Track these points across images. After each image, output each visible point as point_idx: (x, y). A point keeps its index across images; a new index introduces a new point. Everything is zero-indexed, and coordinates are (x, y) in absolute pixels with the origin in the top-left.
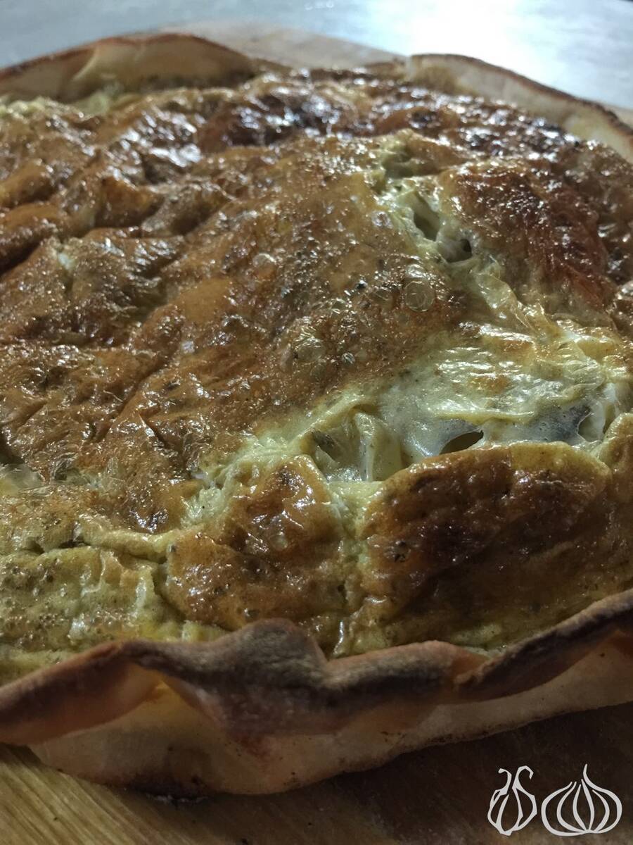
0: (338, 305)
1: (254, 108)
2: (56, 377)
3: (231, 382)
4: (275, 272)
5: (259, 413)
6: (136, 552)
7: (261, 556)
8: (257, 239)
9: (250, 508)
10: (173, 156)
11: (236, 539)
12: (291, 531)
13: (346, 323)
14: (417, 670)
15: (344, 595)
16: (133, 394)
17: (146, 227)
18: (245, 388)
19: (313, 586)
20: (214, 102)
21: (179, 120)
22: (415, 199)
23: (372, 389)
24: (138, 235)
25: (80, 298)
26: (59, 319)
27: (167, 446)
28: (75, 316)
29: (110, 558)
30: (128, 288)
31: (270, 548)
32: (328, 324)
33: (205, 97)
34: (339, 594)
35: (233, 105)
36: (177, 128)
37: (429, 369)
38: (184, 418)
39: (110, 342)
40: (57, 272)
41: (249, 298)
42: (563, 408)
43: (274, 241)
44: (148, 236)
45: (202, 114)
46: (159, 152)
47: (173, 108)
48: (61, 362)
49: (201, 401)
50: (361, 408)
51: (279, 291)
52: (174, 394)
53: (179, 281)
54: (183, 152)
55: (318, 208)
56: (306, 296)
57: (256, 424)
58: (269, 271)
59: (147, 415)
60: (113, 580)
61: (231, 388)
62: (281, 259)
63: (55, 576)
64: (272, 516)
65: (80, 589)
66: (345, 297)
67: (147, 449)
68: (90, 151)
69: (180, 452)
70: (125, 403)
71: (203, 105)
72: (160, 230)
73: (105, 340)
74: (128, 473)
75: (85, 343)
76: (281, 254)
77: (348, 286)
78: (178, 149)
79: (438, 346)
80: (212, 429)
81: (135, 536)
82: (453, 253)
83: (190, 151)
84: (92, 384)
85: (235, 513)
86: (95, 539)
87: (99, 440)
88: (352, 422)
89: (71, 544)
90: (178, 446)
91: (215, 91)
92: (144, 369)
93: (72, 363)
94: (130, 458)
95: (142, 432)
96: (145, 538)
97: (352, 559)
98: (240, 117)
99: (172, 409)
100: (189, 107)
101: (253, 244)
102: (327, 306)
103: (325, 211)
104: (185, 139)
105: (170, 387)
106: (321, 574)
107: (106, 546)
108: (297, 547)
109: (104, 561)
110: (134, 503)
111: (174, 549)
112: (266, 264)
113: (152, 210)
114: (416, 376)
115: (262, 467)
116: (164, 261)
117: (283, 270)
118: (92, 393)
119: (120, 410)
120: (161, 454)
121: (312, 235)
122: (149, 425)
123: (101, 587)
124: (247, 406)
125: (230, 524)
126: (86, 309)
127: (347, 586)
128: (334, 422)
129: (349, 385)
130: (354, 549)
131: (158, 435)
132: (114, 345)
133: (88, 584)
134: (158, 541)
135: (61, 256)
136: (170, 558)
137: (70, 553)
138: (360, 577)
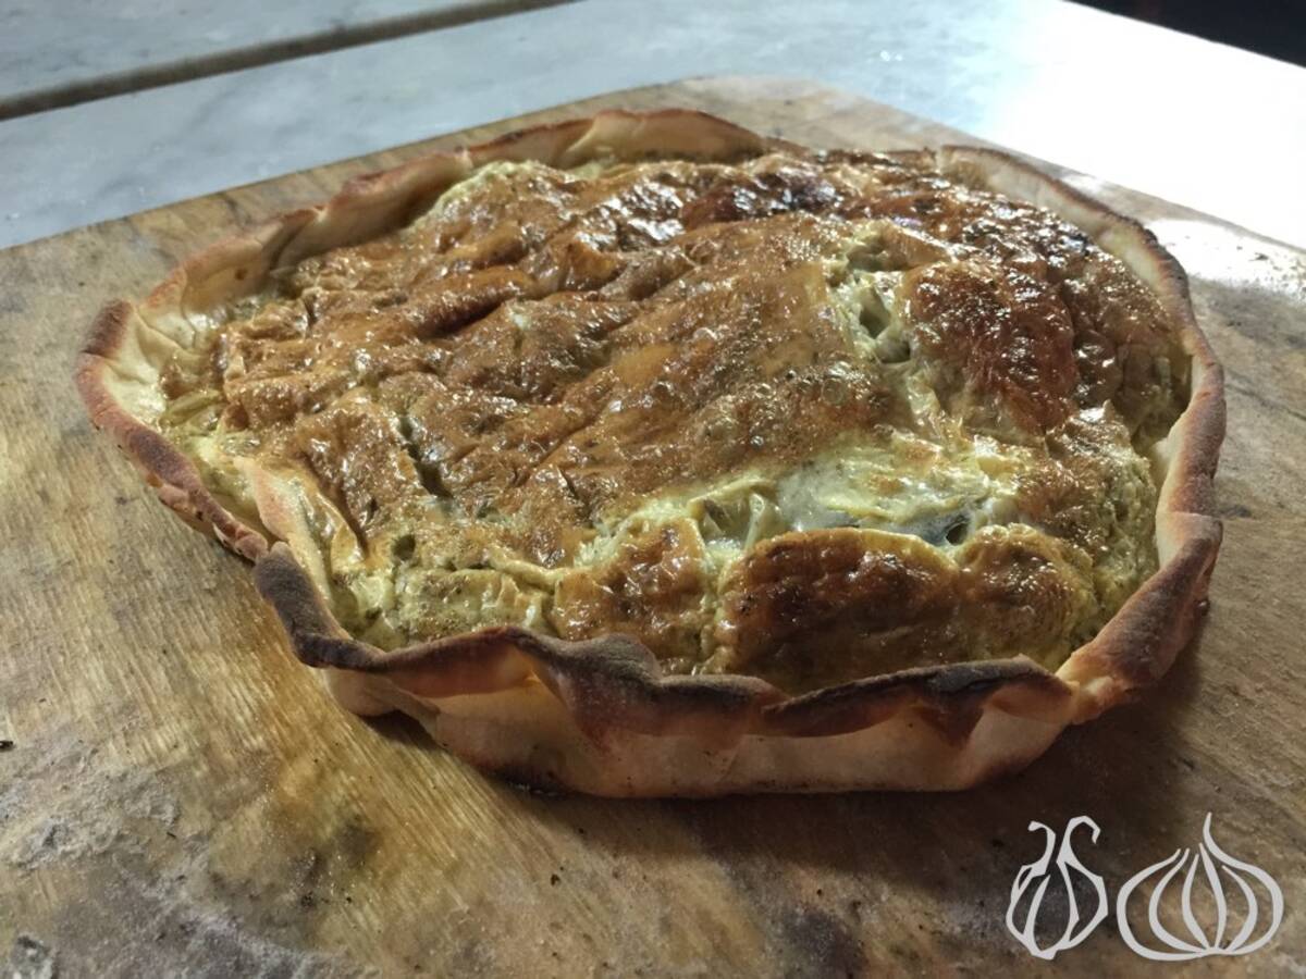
0: (763, 391)
1: (752, 187)
2: (492, 423)
3: (645, 448)
4: (714, 348)
5: (666, 481)
6: (531, 581)
7: (634, 598)
8: (706, 311)
9: (633, 557)
10: (651, 228)
11: (617, 581)
12: (665, 580)
13: (765, 408)
14: (728, 687)
15: (699, 642)
16: (558, 446)
17: (604, 291)
18: (656, 456)
19: (673, 630)
20: (709, 177)
21: (668, 193)
22: (869, 296)
23: (773, 474)
24: (595, 299)
25: (527, 354)
26: (504, 372)
27: (577, 497)
28: (519, 371)
29: (508, 582)
30: (574, 348)
31: (644, 592)
32: (748, 406)
33: (700, 171)
34: (694, 641)
35: (729, 182)
36: (663, 200)
37: (832, 463)
38: (596, 474)
39: (549, 399)
40: (511, 329)
41: (683, 367)
42: (940, 515)
43: (722, 317)
44: (604, 299)
45: (694, 188)
46: (637, 223)
47: (665, 179)
48: (498, 411)
49: (616, 461)
50: (757, 489)
51: (713, 367)
52: (592, 451)
53: (625, 346)
54: (664, 226)
55: (771, 290)
56: (736, 377)
57: (660, 489)
58: (709, 346)
59: (565, 467)
60: (509, 599)
61: (644, 453)
62: (722, 336)
63: (462, 590)
64: (651, 565)
65: (480, 604)
66: (771, 383)
67: (558, 497)
68: (567, 216)
69: (587, 504)
70: (549, 455)
71: (697, 180)
72: (618, 295)
73: (545, 397)
74: (539, 514)
75: (524, 398)
76: (724, 331)
77: (776, 374)
78: (659, 221)
79: (847, 443)
80: (620, 488)
81: (532, 567)
82: (891, 354)
83: (671, 225)
84: (522, 434)
85: (621, 560)
86: (499, 564)
87: (519, 485)
88: (747, 501)
89: (479, 567)
90: (586, 498)
91: (713, 166)
92: (571, 426)
93: (509, 413)
94: (543, 503)
95: (555, 482)
96: (540, 570)
97: (711, 612)
98: (733, 196)
99: (588, 465)
100: (682, 180)
101: (701, 316)
102: (752, 389)
103: (777, 295)
104: (669, 212)
105: (590, 444)
106: (681, 620)
107: (507, 572)
108: (667, 594)
109: (504, 583)
110: (538, 542)
111: (561, 584)
112: (706, 338)
113: (614, 275)
114: (817, 468)
115: (652, 522)
116: (614, 326)
117: (722, 347)
118: (521, 441)
119: (543, 459)
120: (569, 502)
121: (759, 317)
122: (564, 475)
123: (497, 604)
124: (656, 472)
125: (615, 568)
126: (530, 364)
127: (703, 635)
128: (730, 497)
129: (752, 467)
130: (715, 604)
131: (570, 486)
132: (550, 403)
133: (489, 600)
134: (551, 575)
135: (517, 316)
136: (557, 591)
137: (477, 573)
138: (714, 628)
